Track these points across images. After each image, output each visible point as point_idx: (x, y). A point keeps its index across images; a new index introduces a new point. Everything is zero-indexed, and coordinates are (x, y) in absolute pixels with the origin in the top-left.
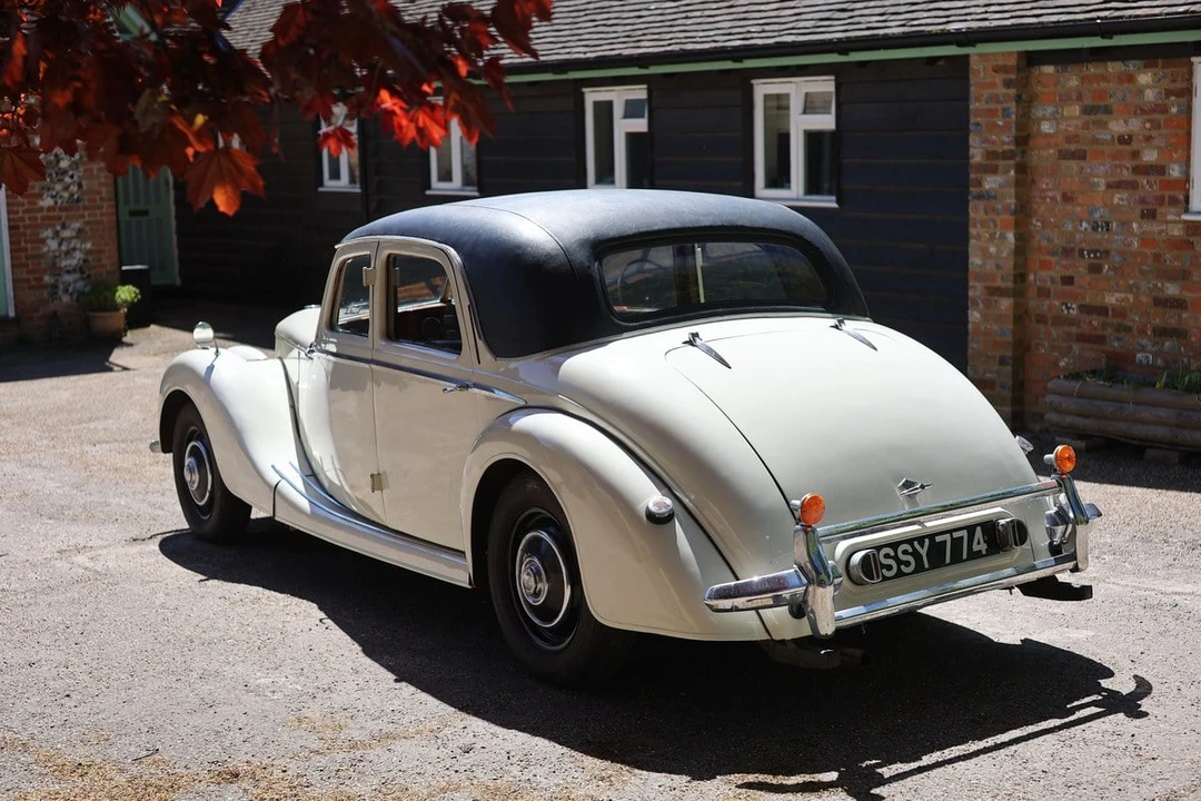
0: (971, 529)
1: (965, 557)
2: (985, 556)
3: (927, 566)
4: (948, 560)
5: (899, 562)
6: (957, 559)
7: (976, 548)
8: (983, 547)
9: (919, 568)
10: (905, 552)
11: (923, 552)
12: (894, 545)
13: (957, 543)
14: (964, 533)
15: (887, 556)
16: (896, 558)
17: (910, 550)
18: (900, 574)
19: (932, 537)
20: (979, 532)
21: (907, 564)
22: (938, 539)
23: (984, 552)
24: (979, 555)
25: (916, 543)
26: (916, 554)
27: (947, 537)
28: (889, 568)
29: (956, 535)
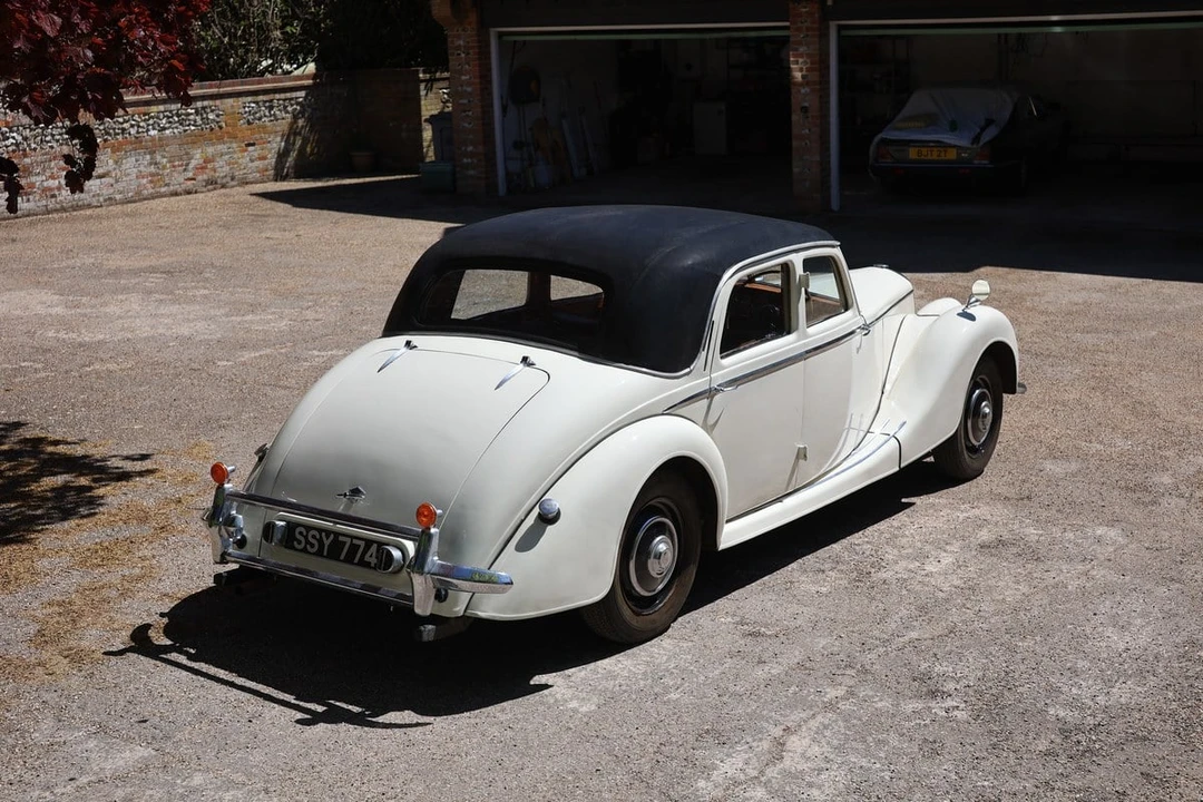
0: (369, 542)
1: (356, 560)
2: (371, 568)
3: (325, 554)
4: (342, 557)
5: (307, 542)
6: (349, 560)
7: (367, 558)
8: (373, 561)
9: (319, 553)
10: (314, 537)
11: (327, 542)
12: (309, 528)
13: (354, 548)
14: (362, 544)
15: (301, 533)
16: (306, 537)
17: (318, 537)
18: (304, 550)
19: (337, 534)
20: (374, 548)
21: (312, 546)
22: (341, 538)
23: (373, 565)
24: (367, 565)
25: (323, 534)
26: (321, 542)
27: (348, 540)
28: (299, 542)
29: (355, 541)
